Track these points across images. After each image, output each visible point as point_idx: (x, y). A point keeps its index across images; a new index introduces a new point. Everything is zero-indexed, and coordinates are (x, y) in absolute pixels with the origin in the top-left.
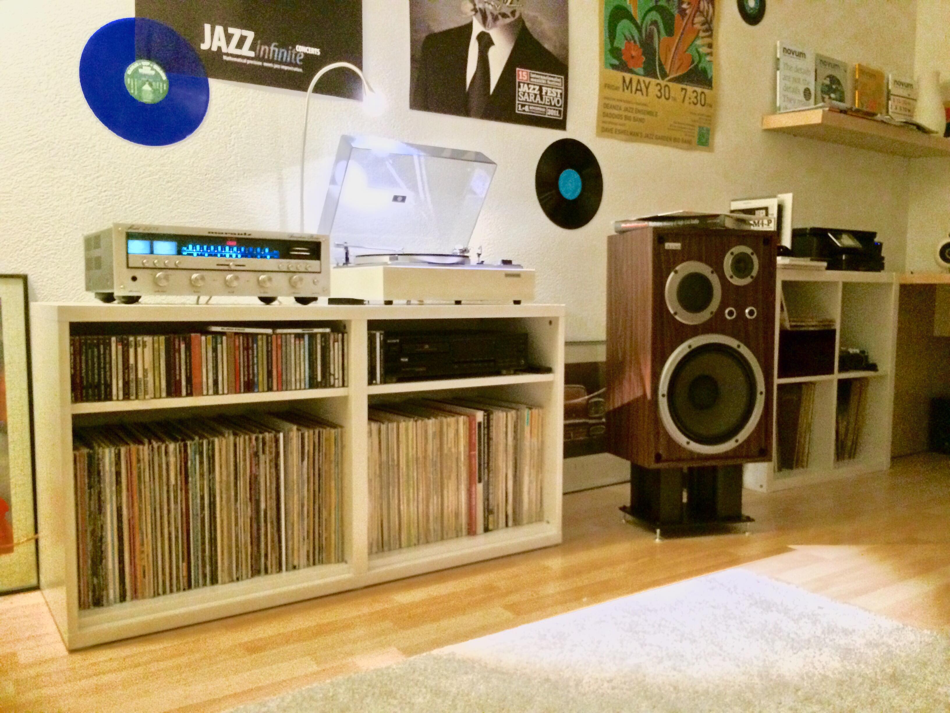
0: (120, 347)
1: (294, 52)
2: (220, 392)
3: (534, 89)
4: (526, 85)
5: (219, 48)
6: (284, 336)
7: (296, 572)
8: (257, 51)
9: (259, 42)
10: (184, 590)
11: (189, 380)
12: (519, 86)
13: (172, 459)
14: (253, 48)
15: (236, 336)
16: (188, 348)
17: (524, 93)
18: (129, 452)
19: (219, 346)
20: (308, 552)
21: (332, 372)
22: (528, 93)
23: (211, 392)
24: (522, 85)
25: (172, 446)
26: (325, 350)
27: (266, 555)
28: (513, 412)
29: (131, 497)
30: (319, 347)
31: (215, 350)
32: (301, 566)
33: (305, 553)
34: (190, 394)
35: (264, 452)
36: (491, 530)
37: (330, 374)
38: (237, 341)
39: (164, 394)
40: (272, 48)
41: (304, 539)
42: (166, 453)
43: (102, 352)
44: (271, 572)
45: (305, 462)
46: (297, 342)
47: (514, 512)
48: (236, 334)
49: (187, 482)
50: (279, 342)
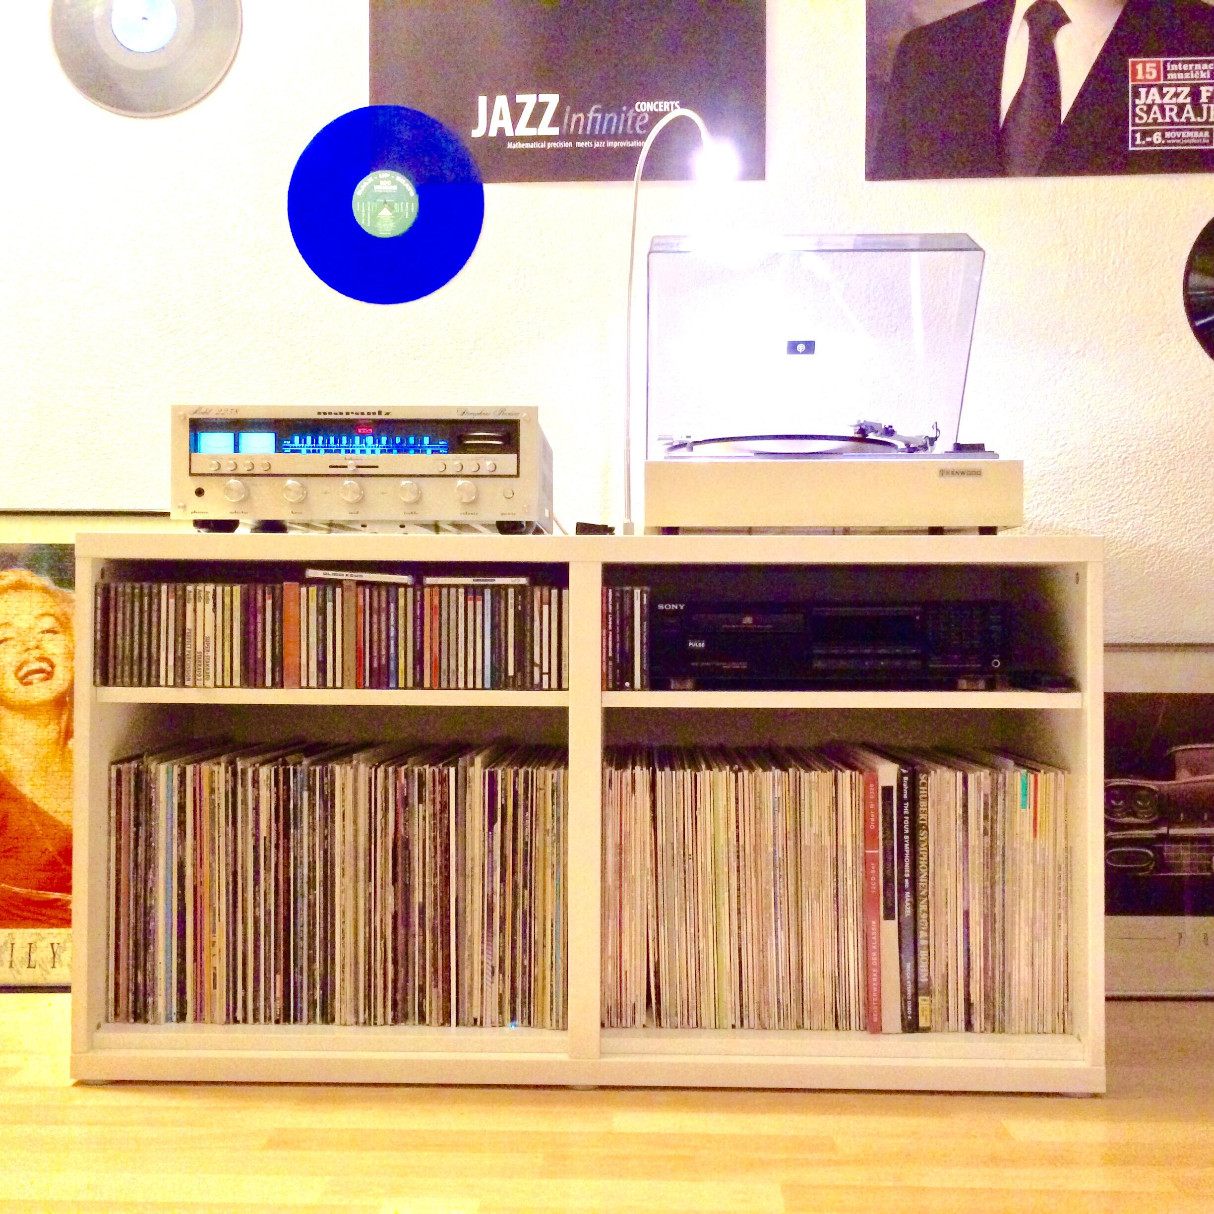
0: (172, 601)
1: (631, 114)
2: (330, 683)
3: (1177, 95)
4: (1154, 91)
5: (501, 131)
6: (445, 591)
7: (477, 1030)
8: (565, 126)
9: (568, 109)
10: (277, 1022)
11: (278, 661)
12: (1137, 95)
13: (264, 793)
14: (556, 121)
15: (360, 589)
16: (278, 607)
17: (1150, 107)
18: (198, 774)
19: (329, 605)
20: (501, 996)
21: (537, 660)
22: (1162, 108)
23: (313, 682)
24: (1143, 91)
25: (265, 772)
26: (523, 618)
27: (422, 989)
28: (984, 774)
29: (198, 849)
30: (511, 612)
31: (322, 611)
32: (487, 1021)
33: (496, 999)
34: (278, 684)
35: (421, 800)
36: (926, 1030)
37: (533, 663)
38: (361, 596)
39: (237, 681)
40: (591, 115)
41: (493, 973)
42: (256, 782)
43: (146, 607)
44: (431, 1022)
45: (498, 826)
46: (470, 603)
47: (988, 998)
48: (360, 583)
49: (287, 836)
50: (436, 602)
